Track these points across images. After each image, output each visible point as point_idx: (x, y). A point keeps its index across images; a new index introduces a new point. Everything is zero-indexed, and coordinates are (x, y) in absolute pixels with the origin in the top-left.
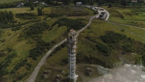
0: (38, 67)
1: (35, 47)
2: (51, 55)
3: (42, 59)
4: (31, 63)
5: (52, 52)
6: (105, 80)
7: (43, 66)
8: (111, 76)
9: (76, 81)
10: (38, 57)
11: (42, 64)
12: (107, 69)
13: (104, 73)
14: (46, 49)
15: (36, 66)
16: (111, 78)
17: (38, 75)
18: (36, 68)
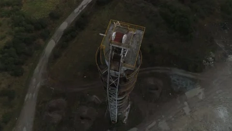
0: (31, 94)
1: (9, 39)
2: (55, 56)
3: (37, 68)
4: (9, 86)
5: (56, 47)
6: (189, 104)
7: (43, 88)
8: (200, 93)
9: (126, 118)
10: (23, 67)
11: (38, 85)
12: (189, 75)
13: (184, 86)
14: (41, 40)
15: (25, 93)
16: (201, 97)
17: (36, 116)
18: (28, 96)
